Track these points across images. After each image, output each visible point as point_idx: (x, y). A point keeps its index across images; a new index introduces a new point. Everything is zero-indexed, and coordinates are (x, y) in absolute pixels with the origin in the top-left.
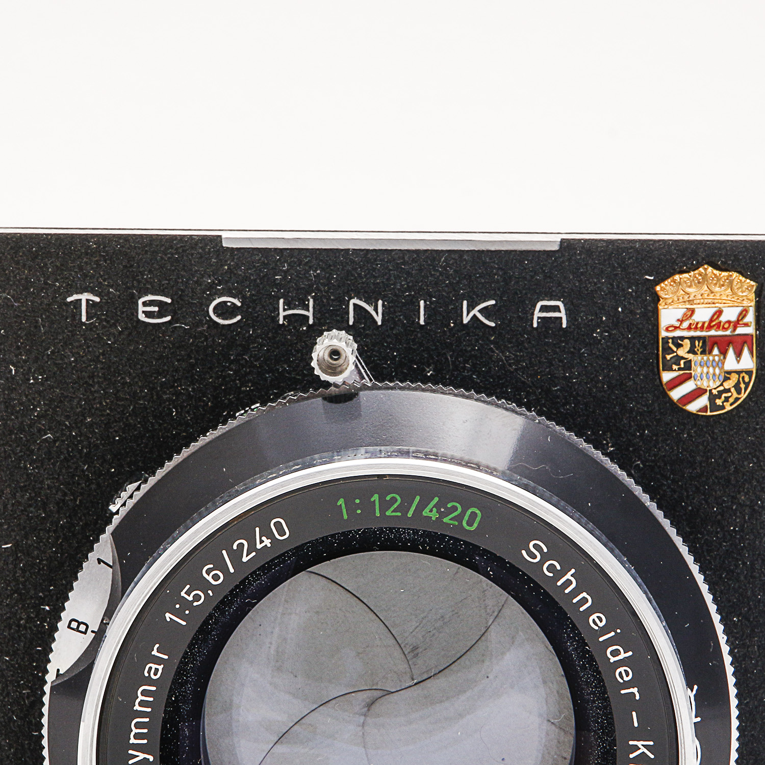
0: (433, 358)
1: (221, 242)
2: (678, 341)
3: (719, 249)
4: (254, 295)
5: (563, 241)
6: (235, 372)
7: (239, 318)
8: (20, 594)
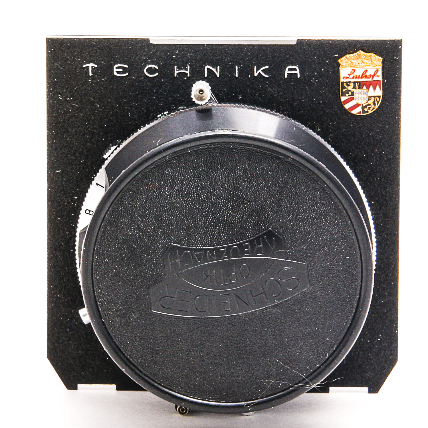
0: (241, 91)
1: (149, 41)
2: (348, 84)
3: (366, 43)
4: (164, 64)
5: (298, 41)
6: (156, 97)
7: (157, 74)
8: (64, 192)
